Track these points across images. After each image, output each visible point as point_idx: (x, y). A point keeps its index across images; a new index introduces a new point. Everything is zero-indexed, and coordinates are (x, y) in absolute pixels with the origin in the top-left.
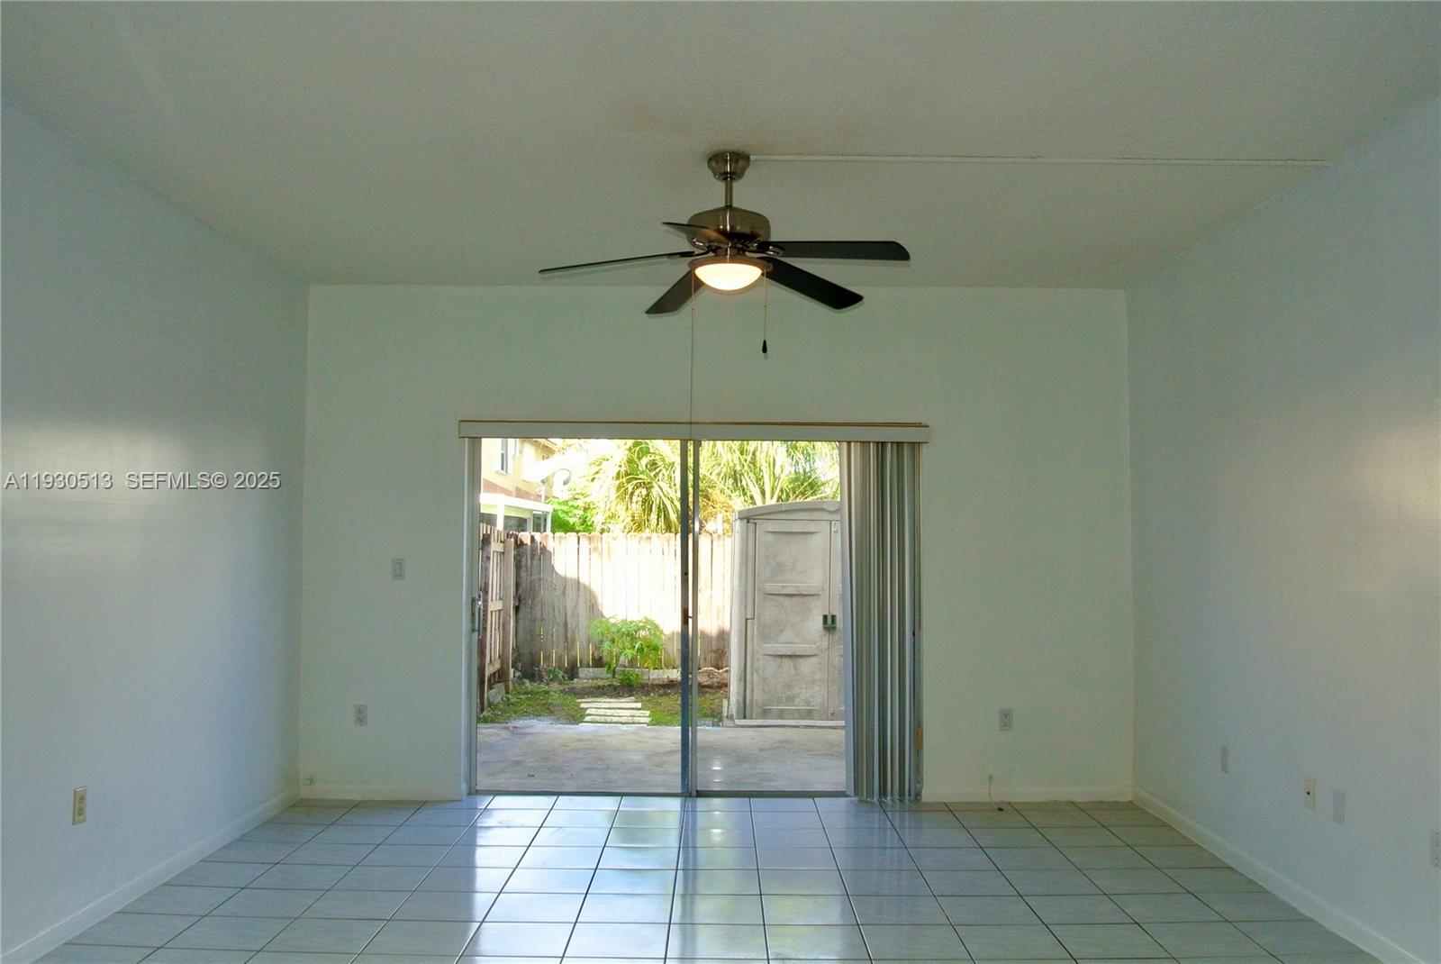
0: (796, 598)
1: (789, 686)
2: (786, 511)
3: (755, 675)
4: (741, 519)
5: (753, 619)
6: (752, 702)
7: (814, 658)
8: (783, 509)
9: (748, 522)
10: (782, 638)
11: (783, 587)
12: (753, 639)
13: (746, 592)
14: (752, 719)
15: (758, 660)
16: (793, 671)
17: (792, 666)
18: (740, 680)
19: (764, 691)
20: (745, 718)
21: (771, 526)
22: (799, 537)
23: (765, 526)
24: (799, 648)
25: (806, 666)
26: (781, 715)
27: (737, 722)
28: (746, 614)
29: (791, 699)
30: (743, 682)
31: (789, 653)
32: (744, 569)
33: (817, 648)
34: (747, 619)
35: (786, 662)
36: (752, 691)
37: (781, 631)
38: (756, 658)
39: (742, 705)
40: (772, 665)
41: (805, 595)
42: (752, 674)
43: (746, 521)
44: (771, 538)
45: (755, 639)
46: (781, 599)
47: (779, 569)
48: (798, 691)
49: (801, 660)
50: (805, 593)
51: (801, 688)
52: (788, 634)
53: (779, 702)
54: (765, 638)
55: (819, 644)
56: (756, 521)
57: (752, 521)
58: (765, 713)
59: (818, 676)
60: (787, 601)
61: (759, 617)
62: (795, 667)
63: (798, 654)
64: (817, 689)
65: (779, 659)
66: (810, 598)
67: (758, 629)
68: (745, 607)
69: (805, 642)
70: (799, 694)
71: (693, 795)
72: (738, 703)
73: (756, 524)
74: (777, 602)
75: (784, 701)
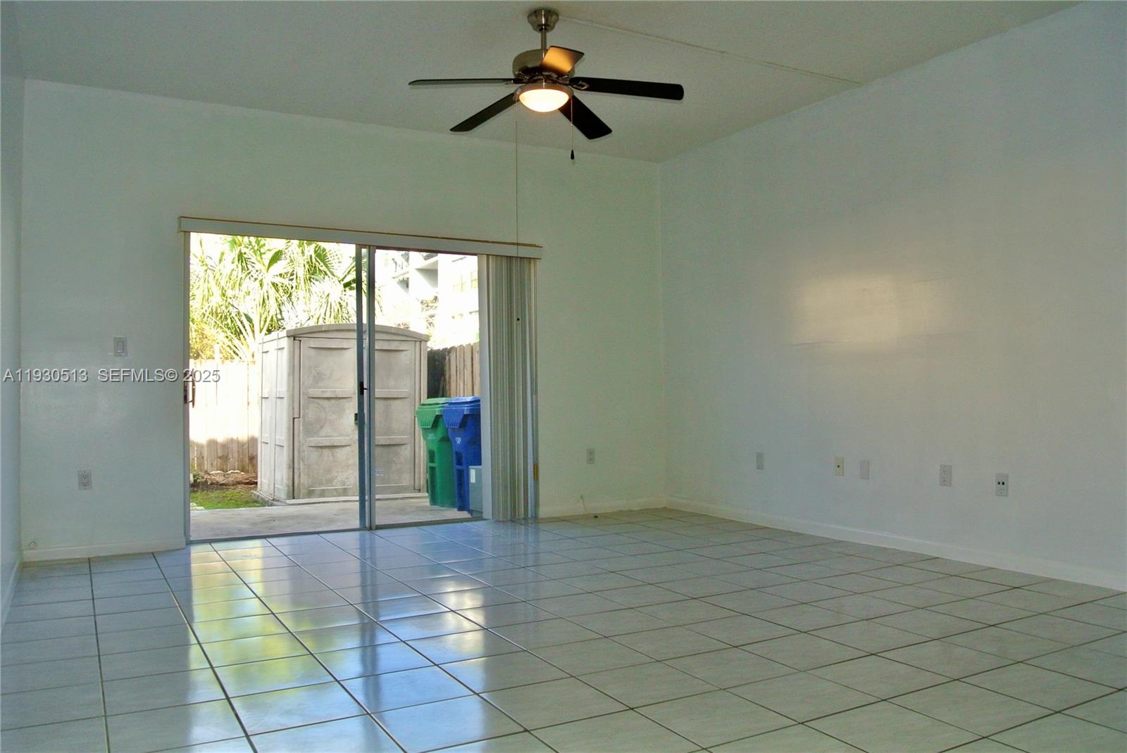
0: (333, 401)
1: (329, 471)
2: (325, 331)
3: (301, 462)
4: (288, 337)
5: (299, 418)
6: (299, 485)
7: (348, 447)
8: (323, 329)
9: (294, 339)
10: (323, 433)
11: (323, 392)
12: (299, 435)
13: (293, 396)
14: (299, 498)
15: (304, 451)
16: (331, 458)
17: (330, 455)
18: (290, 468)
19: (309, 475)
20: (294, 498)
21: (313, 343)
22: (336, 352)
23: (308, 343)
24: (336, 440)
25: (341, 454)
26: (322, 494)
27: (288, 501)
28: (293, 414)
29: (330, 481)
30: (292, 469)
31: (328, 445)
32: (291, 378)
33: (351, 439)
34: (294, 418)
35: (326, 452)
36: (300, 476)
37: (322, 427)
38: (302, 449)
39: (291, 488)
40: (314, 455)
41: (341, 398)
42: (299, 463)
43: (292, 338)
44: (313, 352)
45: (301, 434)
46: (321, 402)
47: (319, 378)
48: (336, 474)
49: (338, 450)
50: (341, 396)
51: (337, 472)
52: (327, 430)
53: (321, 484)
54: (309, 432)
55: (351, 436)
56: (300, 339)
57: (297, 339)
58: (310, 493)
59: (350, 462)
60: (325, 403)
61: (304, 416)
62: (333, 455)
63: (335, 444)
64: (351, 472)
65: (320, 450)
66: (344, 400)
67: (303, 426)
68: (293, 408)
69: (341, 435)
70: (336, 477)
71: (371, 529)
72: (288, 486)
73: (300, 341)
74: (318, 404)
75: (324, 483)
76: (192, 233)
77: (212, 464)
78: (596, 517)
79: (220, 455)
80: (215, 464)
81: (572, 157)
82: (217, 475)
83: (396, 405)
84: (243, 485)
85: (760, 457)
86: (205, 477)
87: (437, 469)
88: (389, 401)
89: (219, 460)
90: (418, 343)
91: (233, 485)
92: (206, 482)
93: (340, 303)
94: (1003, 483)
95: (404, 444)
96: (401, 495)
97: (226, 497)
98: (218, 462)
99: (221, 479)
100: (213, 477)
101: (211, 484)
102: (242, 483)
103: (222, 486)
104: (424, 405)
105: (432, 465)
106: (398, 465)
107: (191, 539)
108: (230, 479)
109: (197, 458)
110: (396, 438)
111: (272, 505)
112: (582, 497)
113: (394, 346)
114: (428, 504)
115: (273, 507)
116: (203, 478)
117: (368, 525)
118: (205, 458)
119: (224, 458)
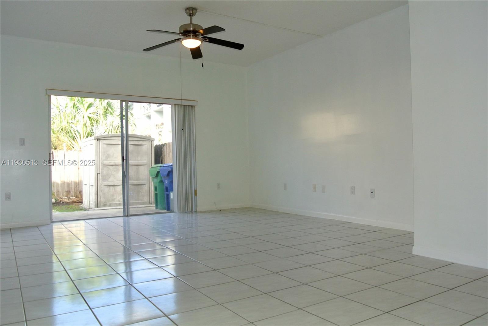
0: (114, 166)
1: (113, 195)
3: (101, 192)
4: (95, 139)
5: (100, 173)
6: (100, 202)
8: (110, 136)
9: (97, 140)
10: (110, 180)
11: (110, 162)
13: (97, 164)
14: (100, 207)
15: (102, 187)
16: (114, 190)
17: (113, 189)
18: (96, 194)
19: (104, 198)
20: (98, 207)
21: (105, 142)
22: (115, 146)
23: (103, 142)
25: (117, 189)
26: (110, 205)
27: (95, 209)
28: (97, 172)
29: (113, 200)
30: (97, 195)
31: (112, 185)
32: (96, 156)
34: (98, 174)
35: (111, 187)
36: (100, 198)
37: (109, 177)
38: (101, 187)
39: (97, 203)
40: (106, 189)
41: (117, 165)
42: (100, 192)
43: (96, 140)
44: (105, 146)
45: (101, 180)
46: (109, 167)
47: (108, 156)
48: (116, 197)
49: (116, 187)
51: (117, 196)
52: (112, 178)
53: (109, 201)
54: (104, 179)
56: (100, 140)
57: (98, 140)
58: (105, 205)
60: (111, 167)
61: (102, 173)
62: (114, 189)
63: (115, 184)
65: (109, 187)
66: (119, 166)
67: (102, 177)
68: (97, 169)
69: (118, 181)
70: (116, 198)
71: (127, 216)
72: (95, 202)
73: (100, 141)
74: (108, 167)
75: (111, 201)
76: (52, 96)
77: (63, 195)
78: (221, 211)
79: (66, 190)
80: (64, 194)
81: (203, 66)
82: (65, 199)
83: (141, 168)
84: (76, 203)
85: (285, 185)
86: (60, 200)
87: (158, 194)
88: (138, 167)
89: (66, 193)
90: (150, 142)
91: (72, 203)
92: (61, 202)
93: (118, 126)
94: (373, 193)
95: (144, 184)
96: (143, 206)
97: (69, 208)
98: (65, 194)
99: (67, 201)
100: (63, 200)
101: (63, 203)
102: (76, 202)
103: (68, 204)
104: (152, 167)
105: (156, 192)
106: (142, 193)
107: (53, 220)
108: (71, 200)
109: (57, 192)
110: (141, 182)
111: (89, 210)
112: (215, 203)
113: (140, 143)
114: (155, 209)
115: (89, 211)
116: (59, 200)
117: (127, 214)
118: (60, 192)
119: (68, 192)
